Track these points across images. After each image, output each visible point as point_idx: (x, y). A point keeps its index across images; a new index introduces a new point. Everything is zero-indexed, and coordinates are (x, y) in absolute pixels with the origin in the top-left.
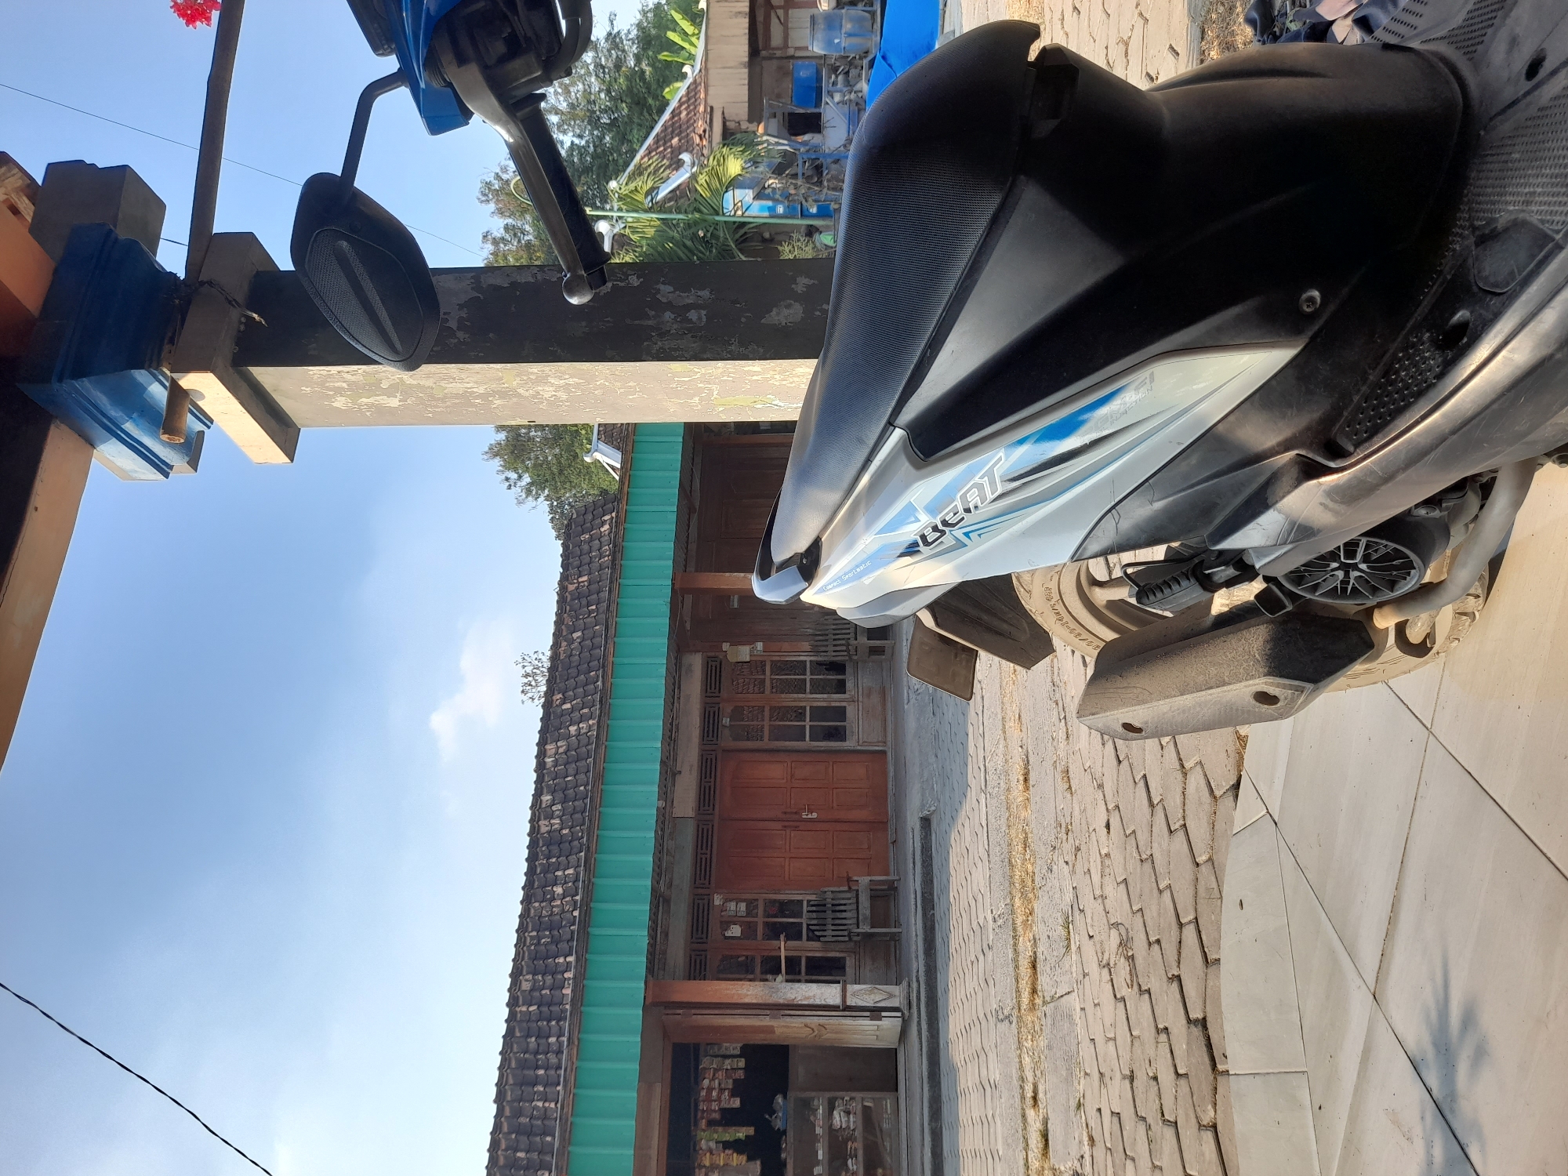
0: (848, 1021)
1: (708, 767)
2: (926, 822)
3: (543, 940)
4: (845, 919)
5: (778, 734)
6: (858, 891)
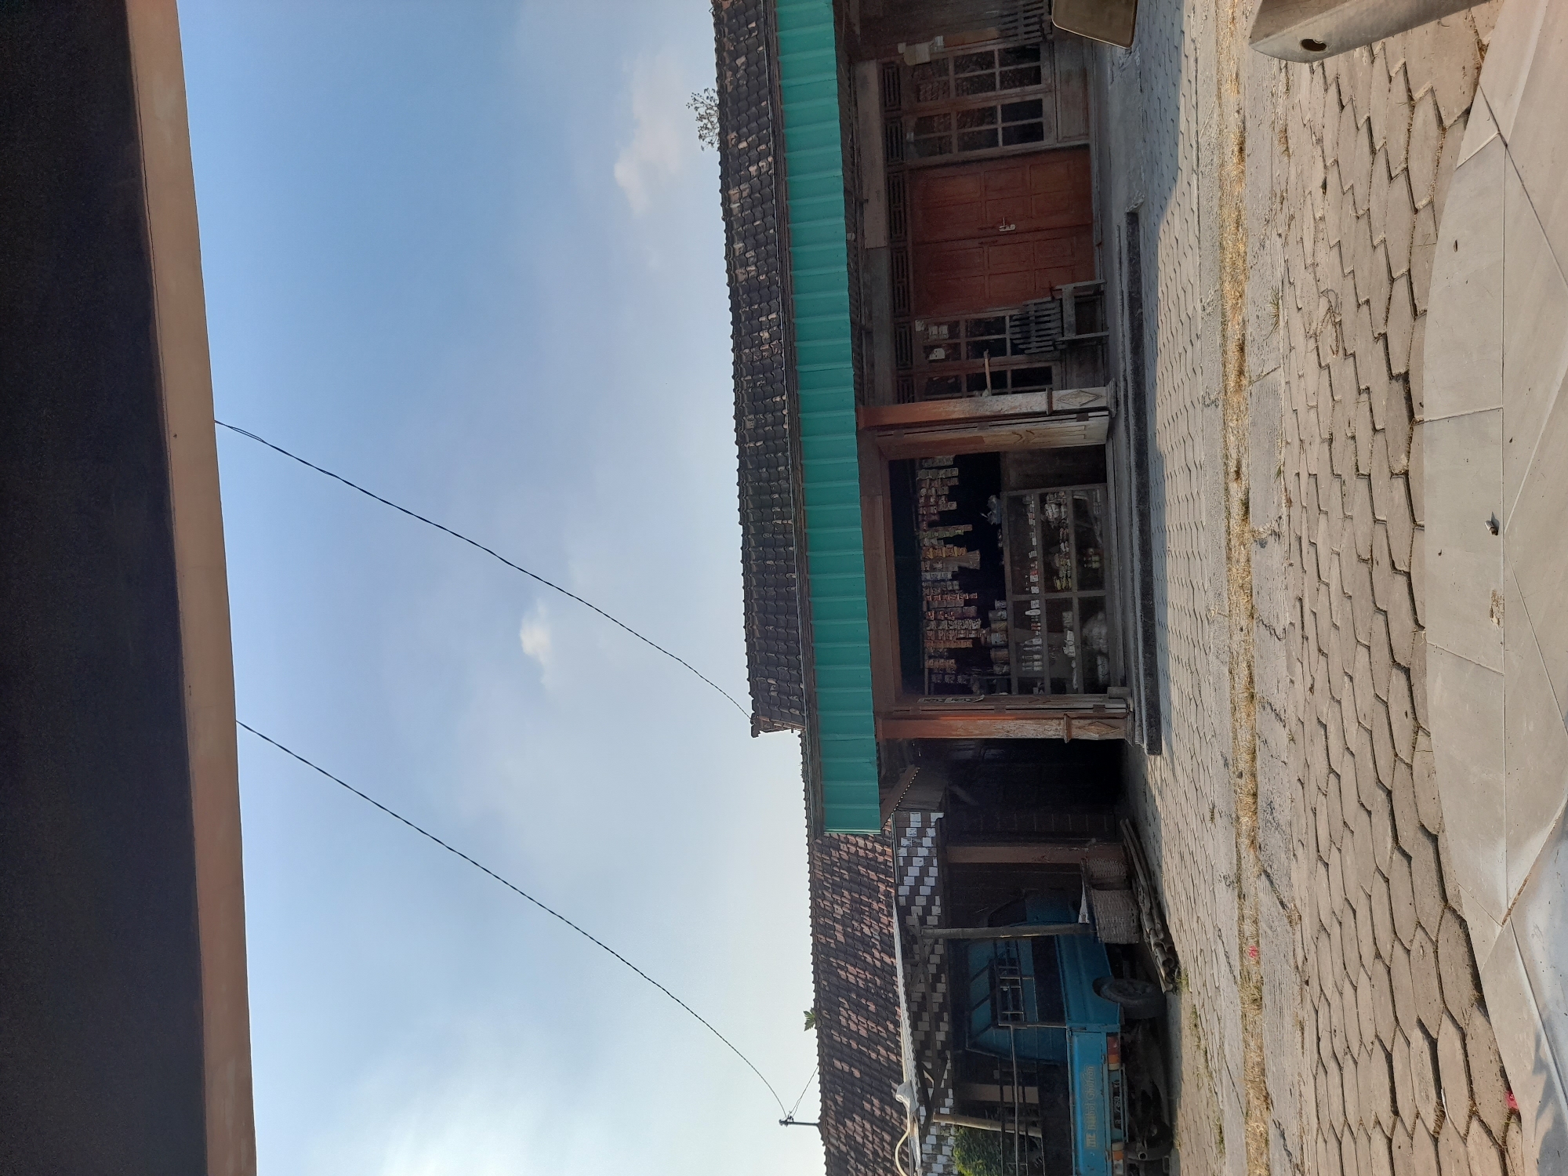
0: (1056, 425)
1: (895, 191)
2: (1133, 218)
3: (759, 383)
4: (1050, 329)
5: (968, 144)
6: (1061, 300)
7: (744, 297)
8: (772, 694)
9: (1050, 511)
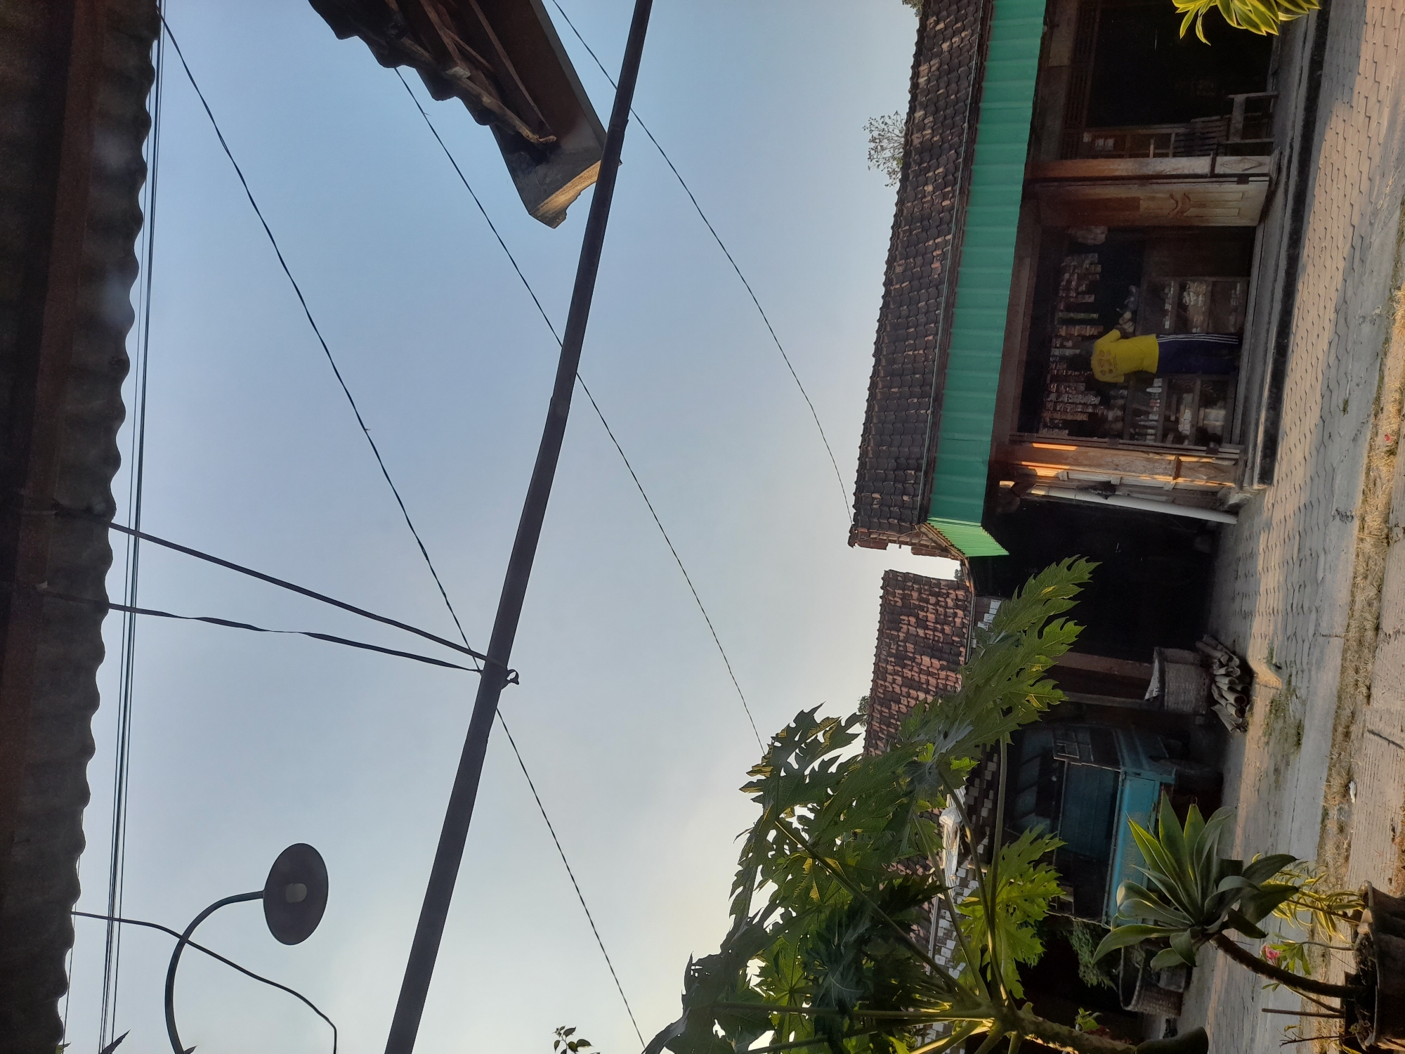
0: (1216, 186)
1: (1085, 18)
7: (916, 158)
8: (874, 506)
9: (1187, 299)
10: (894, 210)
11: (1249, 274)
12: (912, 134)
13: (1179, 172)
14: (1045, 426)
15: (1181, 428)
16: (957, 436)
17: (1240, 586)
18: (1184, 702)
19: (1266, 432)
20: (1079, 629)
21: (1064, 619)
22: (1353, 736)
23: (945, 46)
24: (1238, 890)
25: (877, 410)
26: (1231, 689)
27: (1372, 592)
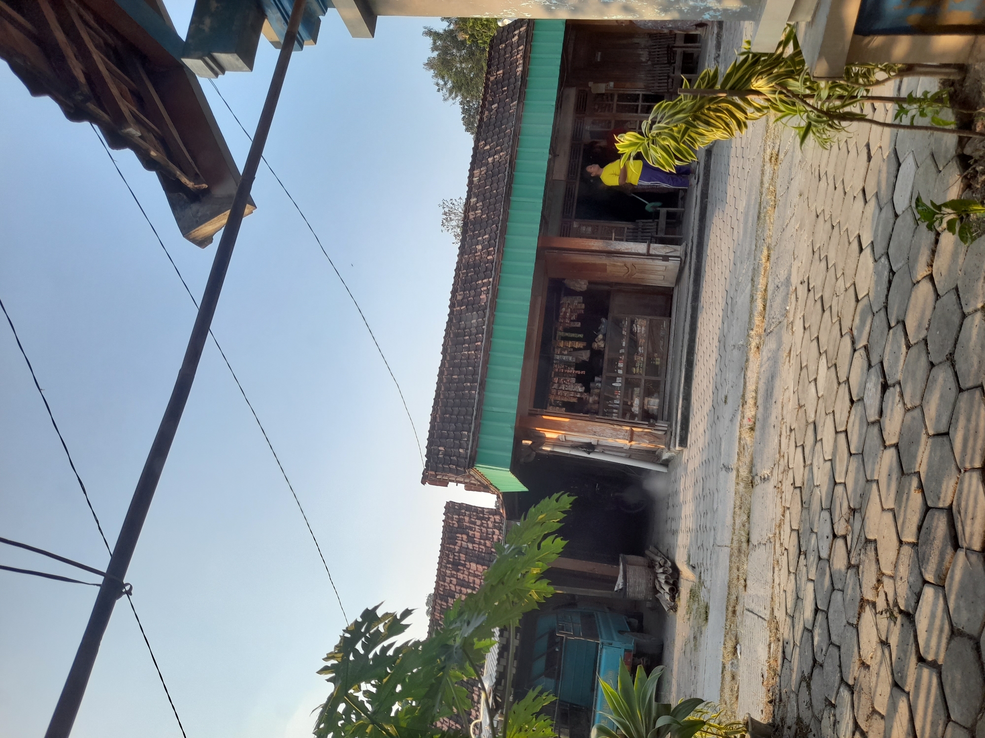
0: (651, 261)
1: (574, 153)
3: (470, 274)
7: (471, 227)
8: (440, 456)
9: (636, 328)
10: (456, 259)
11: (670, 315)
12: (469, 212)
13: (629, 251)
14: (551, 405)
15: (633, 410)
16: (495, 409)
17: (670, 513)
18: (638, 592)
19: (682, 414)
20: (565, 543)
21: (554, 536)
22: (738, 613)
23: (490, 160)
24: (669, 726)
25: (443, 389)
26: (667, 582)
27: (745, 518)
